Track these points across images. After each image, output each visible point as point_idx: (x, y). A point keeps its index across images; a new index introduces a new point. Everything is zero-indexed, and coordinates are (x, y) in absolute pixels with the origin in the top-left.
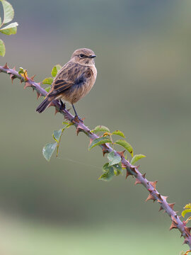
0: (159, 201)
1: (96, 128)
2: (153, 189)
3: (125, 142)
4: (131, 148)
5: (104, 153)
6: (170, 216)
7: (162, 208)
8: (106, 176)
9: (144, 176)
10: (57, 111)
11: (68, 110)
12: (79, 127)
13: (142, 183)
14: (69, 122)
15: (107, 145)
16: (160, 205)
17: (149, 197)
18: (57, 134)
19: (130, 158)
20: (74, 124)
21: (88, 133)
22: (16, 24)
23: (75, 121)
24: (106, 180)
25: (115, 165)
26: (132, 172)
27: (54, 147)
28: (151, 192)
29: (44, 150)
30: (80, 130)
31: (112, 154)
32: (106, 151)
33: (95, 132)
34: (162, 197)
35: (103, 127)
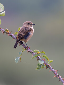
0: (58, 77)
1: (34, 51)
2: (56, 73)
3: (45, 56)
4: (48, 58)
5: (38, 60)
6: (63, 83)
7: (60, 80)
8: (38, 68)
9: (53, 68)
10: (20, 45)
11: (24, 44)
12: (28, 50)
13: (52, 71)
14: (24, 48)
15: (39, 57)
16: (59, 79)
17: (55, 76)
18: (20, 53)
19: (48, 62)
20: (26, 49)
21: (31, 52)
23: (27, 48)
24: (38, 70)
25: (42, 64)
26: (48, 67)
27: (19, 58)
28: (55, 74)
29: (15, 59)
30: (29, 52)
31: (40, 60)
32: (38, 59)
33: (34, 52)
34: (59, 76)
35: (37, 50)
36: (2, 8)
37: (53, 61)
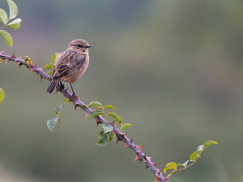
0: (144, 161)
1: (91, 103)
2: (139, 151)
3: (115, 114)
4: (120, 118)
5: (98, 123)
6: (155, 173)
7: (147, 167)
8: (101, 142)
9: (131, 141)
10: (57, 90)
11: (67, 90)
12: (77, 103)
13: (131, 147)
14: (67, 99)
15: (100, 116)
16: (146, 165)
17: (137, 158)
18: (58, 109)
19: (119, 127)
20: (72, 100)
21: (84, 107)
22: (19, 20)
23: (73, 98)
24: (101, 145)
25: (108, 133)
26: (122, 138)
27: (56, 120)
28: (138, 154)
29: (48, 123)
30: (77, 105)
31: (106, 123)
32: (100, 122)
33: (90, 106)
34: (147, 157)
35: (97, 103)
36: (13, 10)
37: (130, 125)
